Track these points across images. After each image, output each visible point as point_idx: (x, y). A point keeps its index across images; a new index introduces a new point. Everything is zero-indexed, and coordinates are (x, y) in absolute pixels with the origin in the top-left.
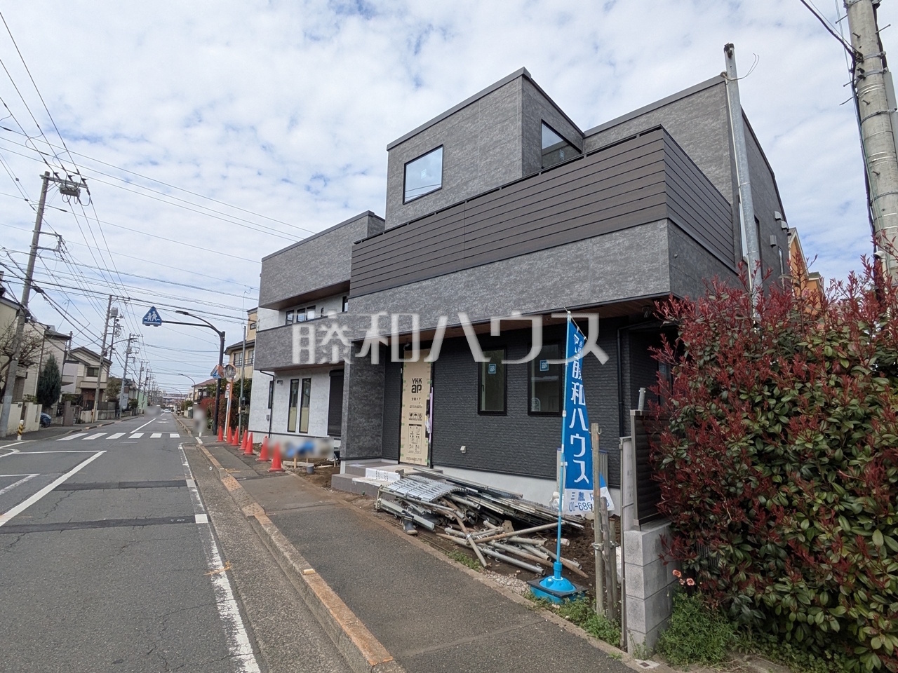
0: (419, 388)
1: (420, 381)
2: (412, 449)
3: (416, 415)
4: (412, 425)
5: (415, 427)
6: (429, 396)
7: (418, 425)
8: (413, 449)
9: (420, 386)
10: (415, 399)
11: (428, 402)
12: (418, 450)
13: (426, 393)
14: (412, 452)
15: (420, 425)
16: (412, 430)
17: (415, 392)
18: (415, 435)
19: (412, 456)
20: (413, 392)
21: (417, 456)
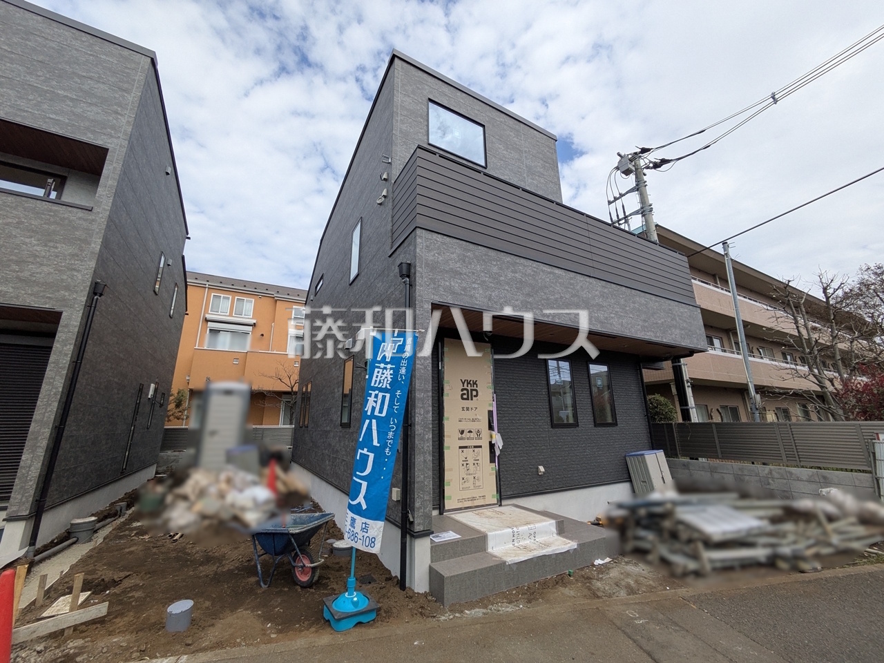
0: (474, 393)
1: (475, 383)
2: (466, 485)
3: (470, 432)
4: (466, 447)
5: (472, 450)
6: (491, 405)
7: (475, 447)
8: (470, 484)
9: (476, 391)
10: (468, 409)
11: (490, 413)
12: (478, 483)
13: (486, 400)
14: (468, 488)
15: (480, 447)
16: (464, 455)
17: (467, 399)
18: (471, 461)
19: (468, 494)
20: (463, 399)
21: (476, 493)
